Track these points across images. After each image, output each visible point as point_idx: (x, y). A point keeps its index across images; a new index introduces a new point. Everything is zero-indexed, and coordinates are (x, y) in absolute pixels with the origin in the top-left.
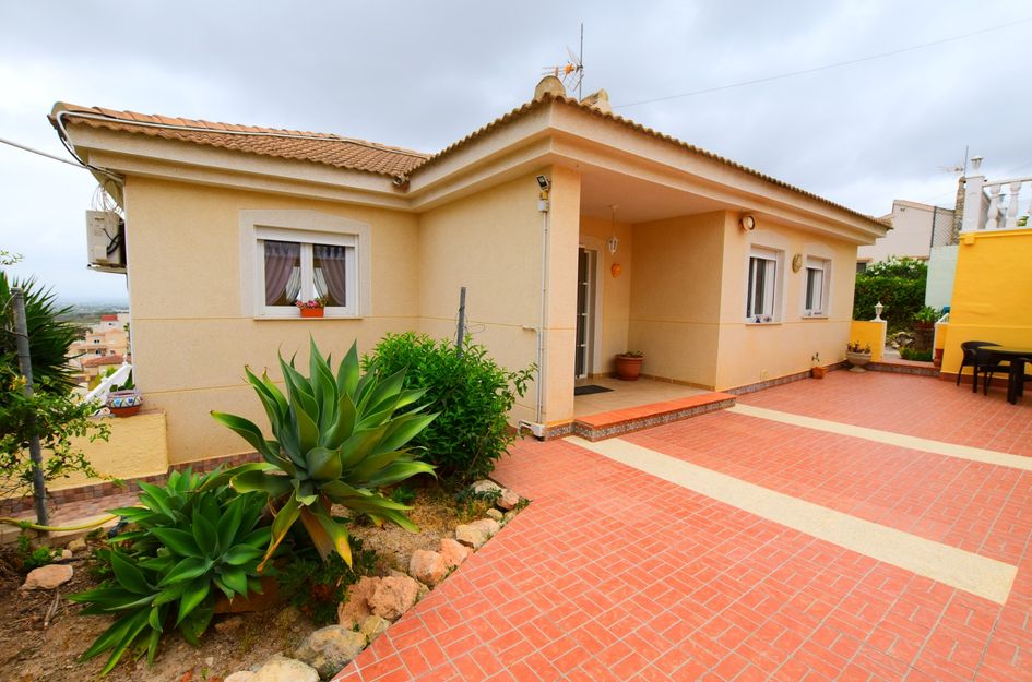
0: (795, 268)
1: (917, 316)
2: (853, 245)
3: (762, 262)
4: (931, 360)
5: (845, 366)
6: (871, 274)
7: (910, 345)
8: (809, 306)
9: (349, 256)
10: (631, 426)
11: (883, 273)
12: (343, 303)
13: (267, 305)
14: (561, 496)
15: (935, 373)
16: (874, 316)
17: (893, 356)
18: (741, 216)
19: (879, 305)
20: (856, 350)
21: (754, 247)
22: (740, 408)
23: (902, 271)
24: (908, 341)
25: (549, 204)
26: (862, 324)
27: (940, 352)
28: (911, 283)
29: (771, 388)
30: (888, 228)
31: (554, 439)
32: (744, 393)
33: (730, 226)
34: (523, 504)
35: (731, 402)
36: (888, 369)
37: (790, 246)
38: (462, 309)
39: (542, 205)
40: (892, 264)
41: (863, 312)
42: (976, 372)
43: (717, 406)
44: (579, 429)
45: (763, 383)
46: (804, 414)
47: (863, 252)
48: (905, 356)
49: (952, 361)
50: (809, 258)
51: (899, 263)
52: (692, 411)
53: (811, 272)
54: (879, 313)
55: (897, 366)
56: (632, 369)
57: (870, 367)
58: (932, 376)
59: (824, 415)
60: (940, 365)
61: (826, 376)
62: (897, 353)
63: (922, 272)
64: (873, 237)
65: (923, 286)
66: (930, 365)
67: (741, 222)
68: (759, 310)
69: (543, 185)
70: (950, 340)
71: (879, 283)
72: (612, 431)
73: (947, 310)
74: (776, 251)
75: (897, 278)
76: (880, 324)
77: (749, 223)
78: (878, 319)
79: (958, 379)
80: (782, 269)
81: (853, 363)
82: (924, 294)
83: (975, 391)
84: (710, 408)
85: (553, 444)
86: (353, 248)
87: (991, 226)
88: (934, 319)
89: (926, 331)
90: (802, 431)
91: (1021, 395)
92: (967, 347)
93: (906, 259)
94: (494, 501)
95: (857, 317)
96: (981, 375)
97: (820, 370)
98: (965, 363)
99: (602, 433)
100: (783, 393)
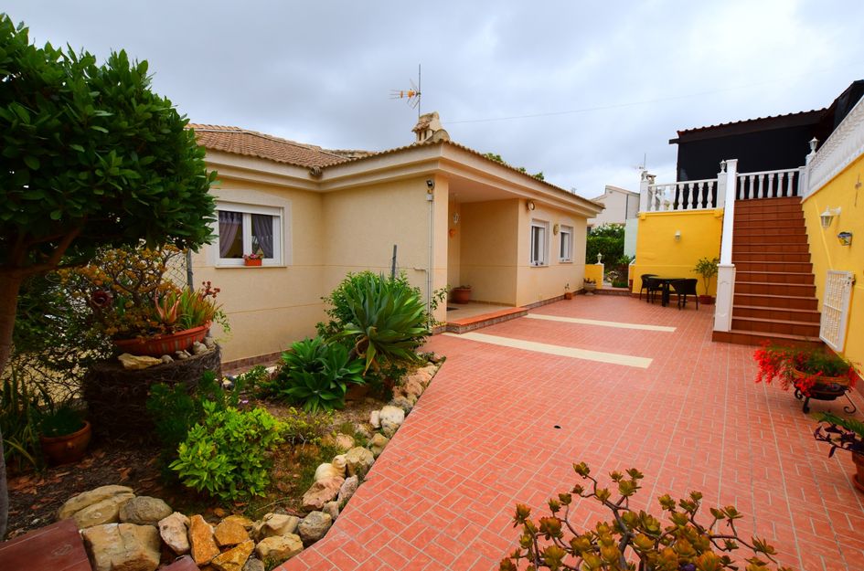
0: (555, 232)
1: (620, 261)
2: (585, 218)
3: (537, 229)
4: (627, 287)
5: (583, 292)
6: (594, 235)
7: (617, 279)
8: (562, 256)
9: (275, 223)
10: (478, 326)
11: (601, 234)
12: (271, 257)
13: (221, 257)
14: (458, 356)
15: (629, 294)
16: (597, 262)
17: (608, 286)
18: (527, 202)
19: (600, 255)
20: (588, 282)
21: (534, 220)
22: (530, 316)
23: (611, 233)
24: (616, 277)
25: (433, 197)
26: (591, 266)
27: (631, 281)
28: (616, 241)
29: (545, 304)
30: (603, 208)
31: (437, 334)
32: (532, 308)
33: (521, 208)
34: (444, 359)
35: (526, 312)
36: (605, 292)
37: (553, 219)
38: (394, 258)
39: (429, 197)
40: (605, 228)
41: (591, 259)
42: (648, 291)
43: (519, 314)
44: (451, 328)
45: (540, 302)
46: (566, 316)
47: (590, 221)
48: (614, 286)
49: (637, 287)
50: (562, 226)
51: (610, 228)
52: (506, 317)
53: (563, 234)
54: (599, 259)
55: (610, 291)
56: (465, 296)
57: (596, 292)
58: (628, 295)
59: (575, 316)
60: (631, 289)
61: (573, 298)
62: (610, 284)
63: (622, 233)
64: (595, 214)
65: (622, 243)
66: (627, 289)
67: (527, 206)
68: (536, 258)
69: (430, 185)
70: (635, 274)
71: (598, 241)
72: (469, 328)
73: (634, 258)
74: (544, 222)
75: (609, 238)
76: (600, 266)
77: (531, 206)
78: (599, 263)
79: (640, 296)
80: (548, 233)
81: (588, 290)
82: (623, 247)
83: (648, 301)
84: (516, 315)
85: (438, 336)
86: (279, 217)
87: (653, 209)
88: (628, 263)
89: (624, 269)
90: (566, 323)
91: (668, 302)
92: (644, 277)
93: (613, 225)
94: (430, 359)
95: (588, 262)
96: (650, 293)
97: (570, 294)
98: (643, 287)
99: (464, 329)
100: (551, 307)
